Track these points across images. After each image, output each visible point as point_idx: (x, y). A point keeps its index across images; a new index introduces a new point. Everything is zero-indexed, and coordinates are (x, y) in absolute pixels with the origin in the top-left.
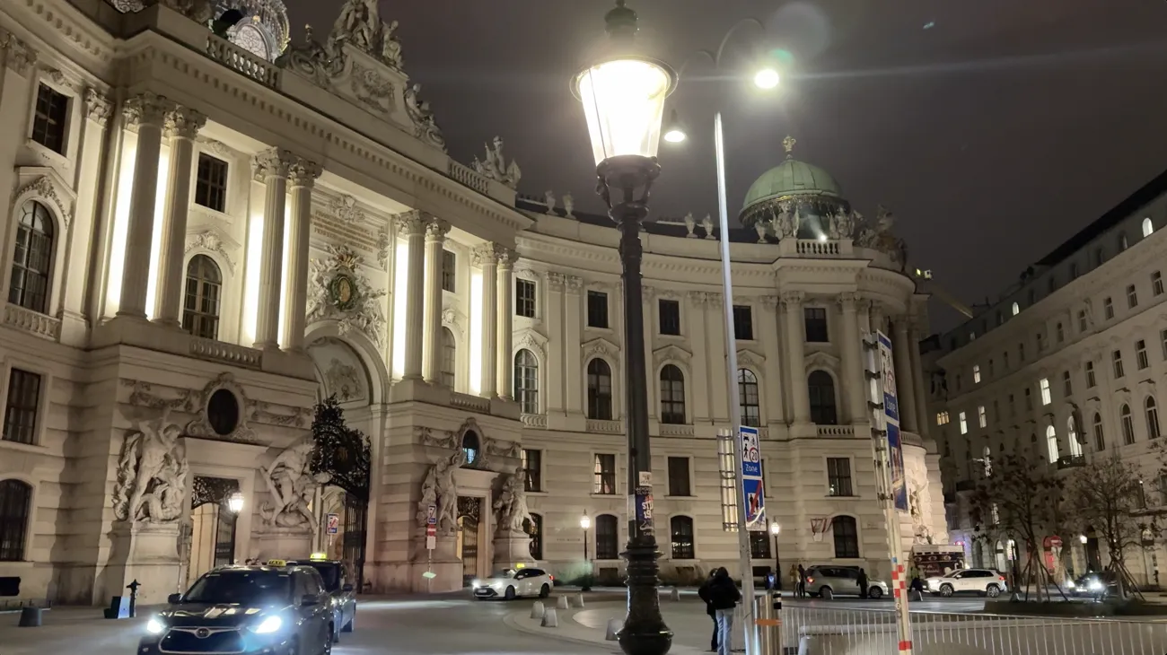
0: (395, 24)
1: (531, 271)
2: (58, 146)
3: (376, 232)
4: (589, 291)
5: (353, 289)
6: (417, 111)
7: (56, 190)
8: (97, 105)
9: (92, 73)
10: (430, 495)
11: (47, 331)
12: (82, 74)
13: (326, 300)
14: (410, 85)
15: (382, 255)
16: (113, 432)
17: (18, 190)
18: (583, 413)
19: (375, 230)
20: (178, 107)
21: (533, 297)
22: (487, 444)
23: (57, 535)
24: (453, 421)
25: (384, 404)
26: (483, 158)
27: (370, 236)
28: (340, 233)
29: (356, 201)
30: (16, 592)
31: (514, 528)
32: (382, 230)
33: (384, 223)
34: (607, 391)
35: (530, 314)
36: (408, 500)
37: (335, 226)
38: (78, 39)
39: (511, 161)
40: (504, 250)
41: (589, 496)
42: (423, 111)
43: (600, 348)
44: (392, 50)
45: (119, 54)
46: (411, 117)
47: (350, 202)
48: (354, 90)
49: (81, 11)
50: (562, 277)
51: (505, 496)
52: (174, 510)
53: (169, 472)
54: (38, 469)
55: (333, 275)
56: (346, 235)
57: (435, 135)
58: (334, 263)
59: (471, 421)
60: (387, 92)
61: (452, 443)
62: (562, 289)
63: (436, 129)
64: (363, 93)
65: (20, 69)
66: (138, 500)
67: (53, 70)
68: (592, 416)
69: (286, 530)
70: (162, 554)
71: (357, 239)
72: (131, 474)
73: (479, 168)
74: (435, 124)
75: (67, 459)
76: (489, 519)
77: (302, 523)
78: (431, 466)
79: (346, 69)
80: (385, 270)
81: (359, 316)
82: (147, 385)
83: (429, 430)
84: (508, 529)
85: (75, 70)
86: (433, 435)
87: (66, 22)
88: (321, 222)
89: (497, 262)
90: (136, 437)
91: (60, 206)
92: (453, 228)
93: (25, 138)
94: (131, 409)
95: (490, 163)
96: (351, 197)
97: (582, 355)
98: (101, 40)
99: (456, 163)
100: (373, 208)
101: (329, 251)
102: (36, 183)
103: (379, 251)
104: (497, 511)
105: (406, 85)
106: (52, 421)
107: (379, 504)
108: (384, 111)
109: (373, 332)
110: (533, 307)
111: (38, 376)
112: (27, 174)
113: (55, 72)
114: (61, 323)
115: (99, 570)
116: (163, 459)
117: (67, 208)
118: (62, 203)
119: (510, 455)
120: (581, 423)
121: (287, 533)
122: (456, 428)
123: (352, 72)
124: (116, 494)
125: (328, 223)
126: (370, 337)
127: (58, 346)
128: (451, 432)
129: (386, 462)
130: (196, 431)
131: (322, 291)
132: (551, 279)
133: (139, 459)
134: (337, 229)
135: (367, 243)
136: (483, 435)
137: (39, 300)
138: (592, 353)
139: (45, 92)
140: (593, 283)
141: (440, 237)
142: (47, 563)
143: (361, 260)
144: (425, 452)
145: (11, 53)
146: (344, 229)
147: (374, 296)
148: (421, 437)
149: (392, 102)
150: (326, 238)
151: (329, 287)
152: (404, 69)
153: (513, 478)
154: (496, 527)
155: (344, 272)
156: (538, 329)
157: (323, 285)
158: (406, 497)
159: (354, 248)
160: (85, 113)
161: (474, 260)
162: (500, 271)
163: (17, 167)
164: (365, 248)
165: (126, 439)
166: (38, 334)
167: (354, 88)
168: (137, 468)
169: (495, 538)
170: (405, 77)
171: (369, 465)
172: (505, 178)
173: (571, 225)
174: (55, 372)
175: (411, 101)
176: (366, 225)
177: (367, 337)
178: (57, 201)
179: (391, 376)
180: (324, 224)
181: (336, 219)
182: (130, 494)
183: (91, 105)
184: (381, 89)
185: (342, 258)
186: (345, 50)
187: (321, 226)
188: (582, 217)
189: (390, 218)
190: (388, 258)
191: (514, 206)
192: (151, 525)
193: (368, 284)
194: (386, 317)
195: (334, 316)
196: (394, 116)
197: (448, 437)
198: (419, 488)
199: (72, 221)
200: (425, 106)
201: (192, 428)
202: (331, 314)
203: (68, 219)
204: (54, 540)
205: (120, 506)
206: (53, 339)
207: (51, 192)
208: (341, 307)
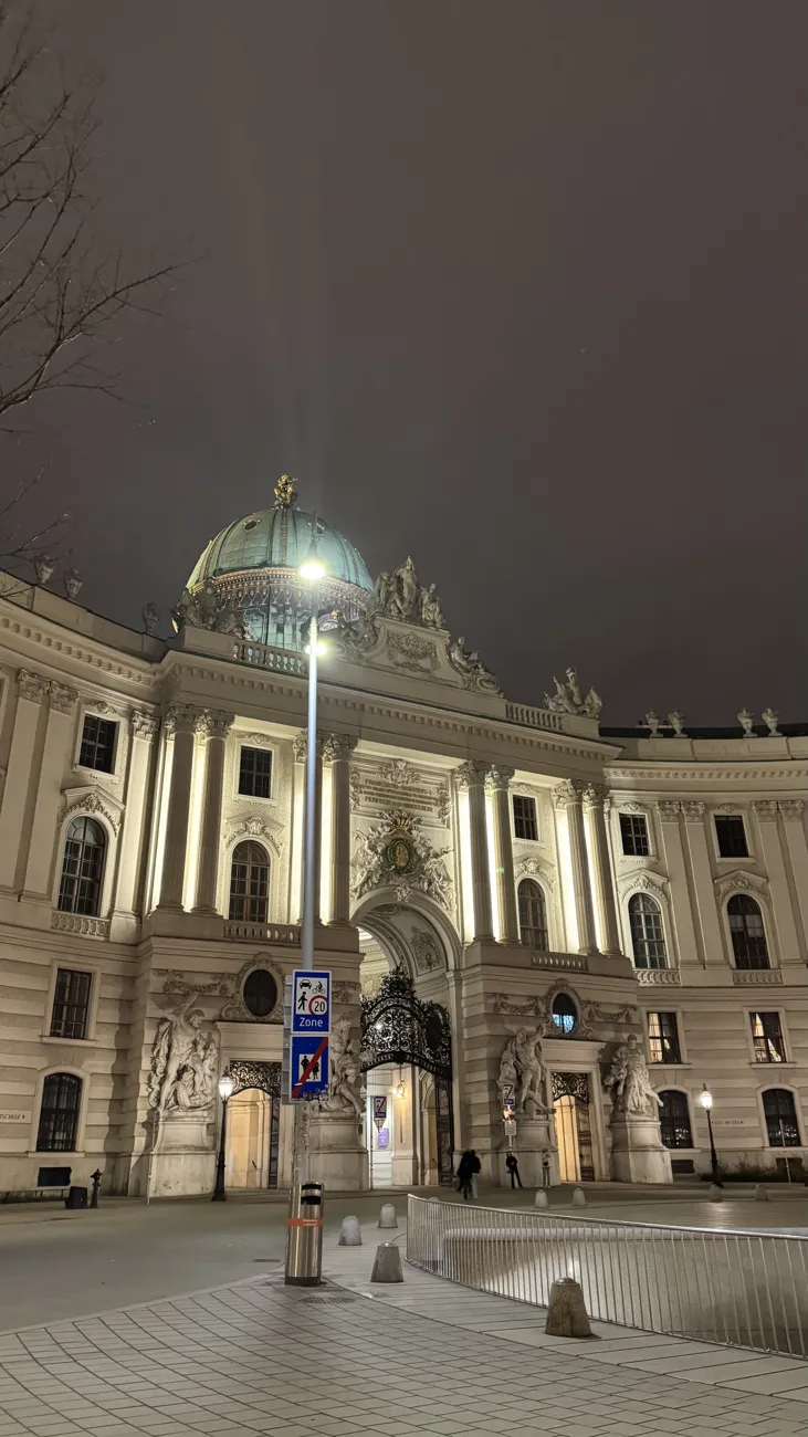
0: (433, 586)
1: (636, 803)
2: (107, 765)
3: (434, 791)
4: (716, 816)
5: (412, 851)
6: (464, 663)
7: (104, 804)
8: (143, 724)
9: (136, 698)
10: (508, 1071)
11: (97, 931)
12: (125, 700)
13: (382, 867)
14: (453, 640)
15: (443, 813)
16: (146, 1022)
17: (65, 810)
18: (728, 963)
19: (433, 788)
20: (206, 711)
21: (644, 832)
22: (588, 1009)
23: (110, 1126)
24: (540, 984)
25: (457, 970)
26: (553, 692)
27: (428, 795)
28: (394, 798)
29: (408, 763)
30: (67, 1182)
31: (634, 1109)
32: (442, 787)
33: (443, 779)
34: (758, 934)
35: (643, 852)
36: (486, 1078)
37: (389, 791)
38: (120, 671)
39: (588, 693)
40: (588, 784)
41: (748, 1066)
42: (469, 662)
43: (739, 883)
44: (431, 612)
45: (158, 676)
46: (456, 669)
47: (401, 766)
48: (391, 659)
49: (116, 648)
50: (677, 806)
51: (614, 1069)
52: (203, 1097)
53: (196, 1058)
54: (87, 1063)
55: (388, 841)
56: (399, 798)
57: (487, 681)
58: (387, 829)
59: (563, 983)
60: (428, 652)
61: (537, 1011)
62: (680, 817)
63: (488, 676)
64: (401, 658)
65: (64, 708)
66: (168, 1088)
67: (97, 702)
68: (741, 964)
69: (327, 1115)
70: (188, 1142)
71: (413, 801)
72: (162, 1061)
73: (552, 705)
74: (486, 671)
75: (119, 1051)
76: (600, 1099)
77: (346, 1106)
78: (512, 1037)
79: (378, 642)
80: (448, 827)
81: (420, 879)
82: (180, 973)
83: (504, 996)
84: (624, 1110)
85: (116, 697)
86: (511, 1002)
87: (105, 660)
88: (371, 790)
89: (580, 800)
90: (167, 1025)
91: (109, 818)
92: (516, 771)
93: (72, 764)
94: (164, 998)
95: (561, 697)
96: (401, 760)
97: (717, 894)
98: (140, 669)
99: (515, 705)
100: (428, 767)
101: (381, 817)
102: (84, 802)
103: (438, 809)
104: (609, 1089)
105: (448, 641)
106: (101, 1015)
107: (462, 1084)
108: (428, 671)
109: (437, 893)
110: (646, 843)
111: (90, 974)
112: (73, 795)
113: (101, 704)
114: (110, 923)
115: (134, 1160)
116: (191, 1046)
117: (116, 819)
118: (110, 814)
119: (622, 1020)
120: (726, 976)
121: (328, 1118)
122: (542, 992)
123: (387, 642)
124: (149, 1084)
125: (381, 790)
126: (434, 899)
127: (109, 945)
128: (536, 998)
129: (465, 1037)
130: (231, 1015)
131: (376, 859)
132: (663, 809)
133: (170, 1047)
134: (390, 794)
135: (426, 803)
136: (579, 999)
137: (90, 904)
138: (730, 889)
139: (91, 722)
140: (720, 806)
141: (503, 785)
142: (99, 1153)
143: (419, 821)
144: (504, 1023)
145: (54, 696)
146: (398, 793)
147: (436, 856)
148: (496, 1005)
149: (434, 661)
150: (379, 805)
151: (384, 853)
152: (444, 626)
153: (624, 1049)
154: (612, 1108)
155: (401, 836)
156: (654, 868)
157: (377, 853)
158: (484, 1076)
159: (411, 810)
160: (131, 733)
161: (558, 802)
162: (588, 810)
163: (62, 791)
164: (424, 808)
165: (158, 1027)
166: (88, 936)
167: (391, 657)
168: (168, 1057)
169: (612, 1122)
170: (446, 633)
171: (450, 1038)
172: (581, 709)
173: (682, 745)
174: (103, 970)
175: (456, 655)
176: (420, 785)
177: (433, 901)
178: (106, 814)
179: (463, 939)
180: (375, 792)
181: (388, 785)
182: (161, 1084)
183: (136, 725)
184: (420, 651)
185: (395, 822)
186: (377, 624)
187: (372, 794)
188: (692, 733)
189: (449, 774)
190: (451, 814)
191: (597, 737)
192: (177, 1114)
193: (430, 844)
194: (452, 877)
195: (391, 883)
196: (437, 674)
197: (531, 1003)
198: (496, 1064)
199: (122, 828)
200: (474, 656)
201: (226, 1011)
202: (388, 881)
203: (118, 828)
204: (107, 1130)
205: (153, 1095)
206: (102, 939)
207: (99, 807)
208: (398, 871)
